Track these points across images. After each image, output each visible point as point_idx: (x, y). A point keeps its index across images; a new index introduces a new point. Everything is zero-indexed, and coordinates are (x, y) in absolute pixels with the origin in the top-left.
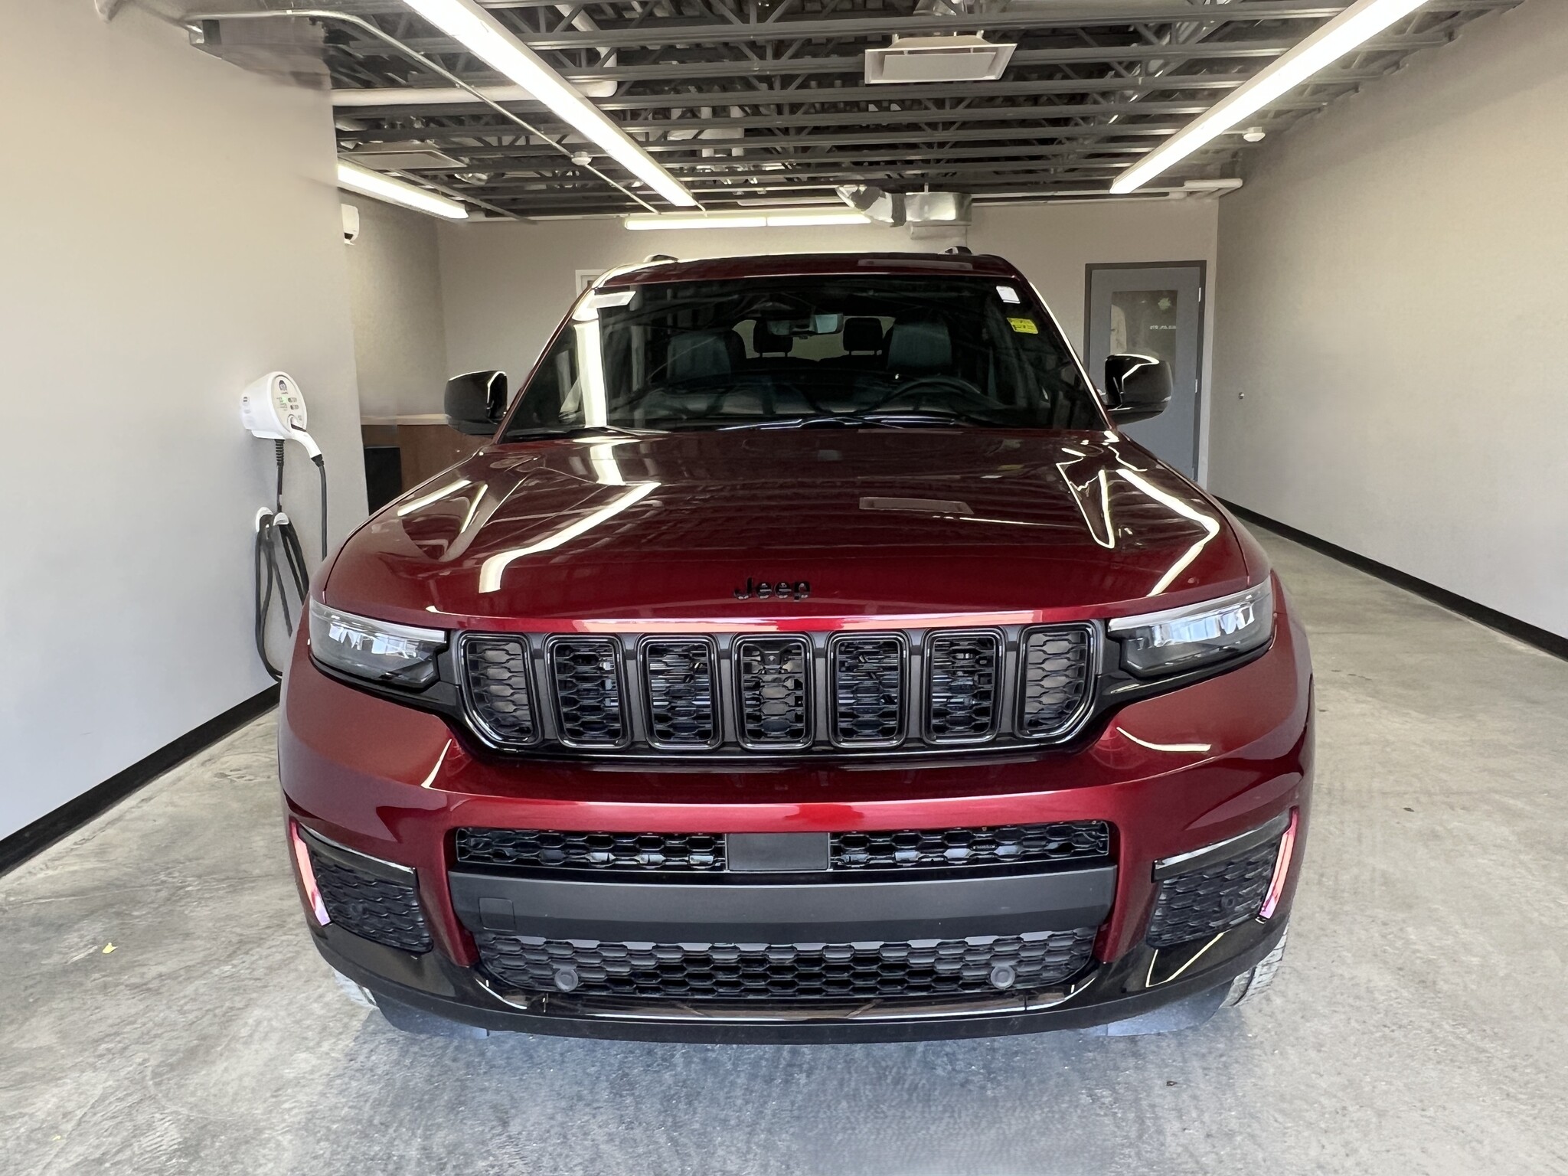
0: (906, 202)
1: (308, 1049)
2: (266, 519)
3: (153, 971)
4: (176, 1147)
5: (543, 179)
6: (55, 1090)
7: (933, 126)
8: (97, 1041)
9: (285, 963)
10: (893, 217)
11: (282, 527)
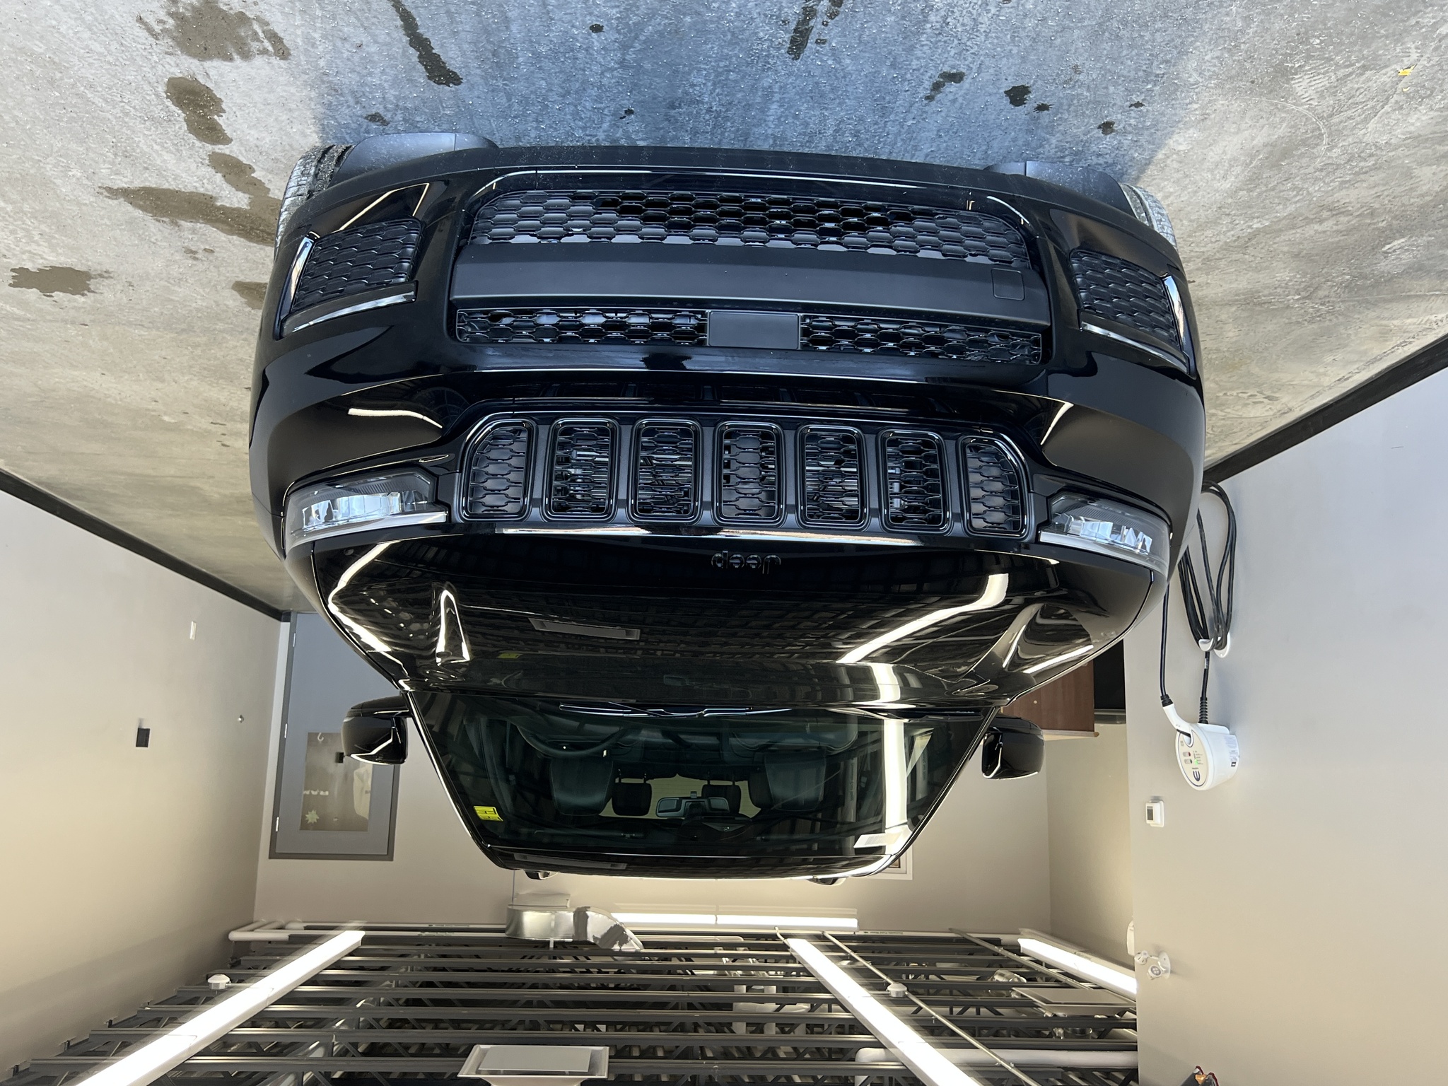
0: (572, 932)
1: (1178, 153)
2: (1220, 645)
3: (1328, 225)
4: (1296, 77)
5: (939, 973)
6: (1412, 129)
7: (542, 1004)
8: (1376, 168)
9: (1202, 227)
10: (587, 917)
11: (1206, 637)
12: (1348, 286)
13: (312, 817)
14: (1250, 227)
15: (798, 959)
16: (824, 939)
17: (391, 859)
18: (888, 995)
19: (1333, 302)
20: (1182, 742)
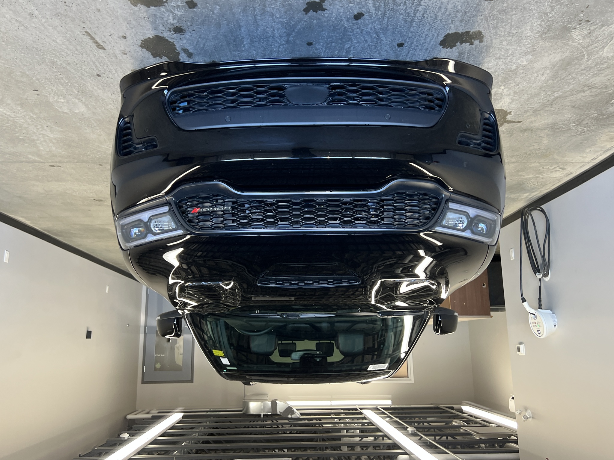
0: (271, 410)
2: (546, 275)
4: (573, 31)
10: (277, 403)
11: (539, 272)
12: (596, 119)
13: (158, 366)
14: (554, 96)
15: (367, 418)
16: (378, 409)
17: (193, 382)
18: (408, 432)
19: (590, 126)
20: (531, 318)
